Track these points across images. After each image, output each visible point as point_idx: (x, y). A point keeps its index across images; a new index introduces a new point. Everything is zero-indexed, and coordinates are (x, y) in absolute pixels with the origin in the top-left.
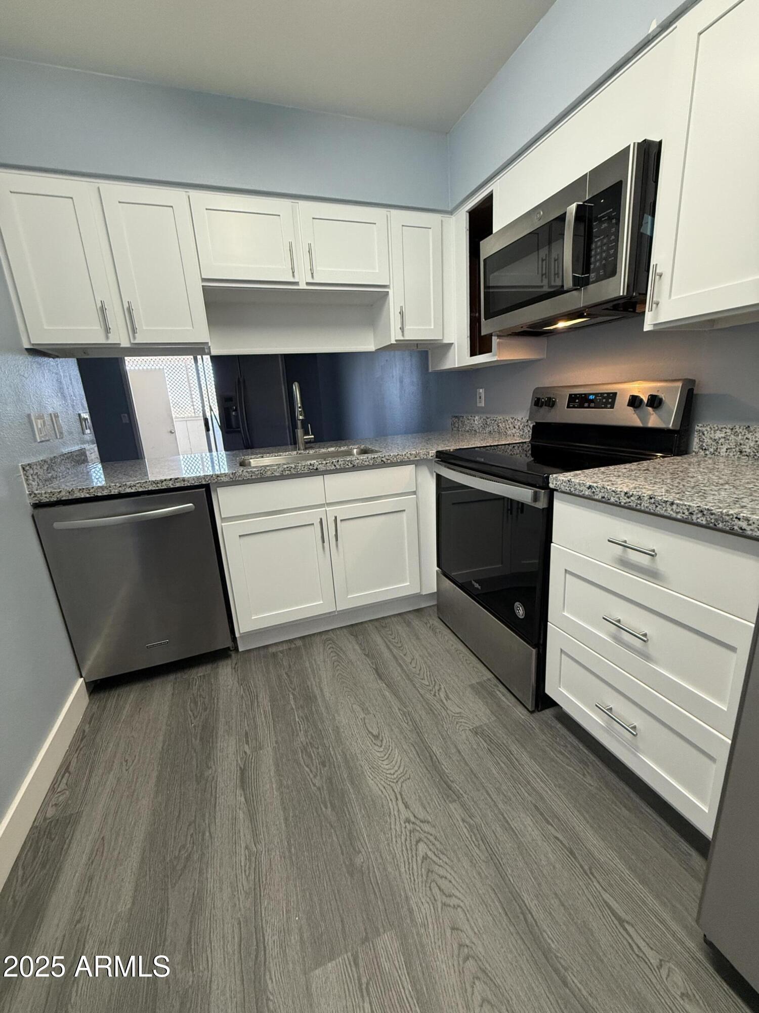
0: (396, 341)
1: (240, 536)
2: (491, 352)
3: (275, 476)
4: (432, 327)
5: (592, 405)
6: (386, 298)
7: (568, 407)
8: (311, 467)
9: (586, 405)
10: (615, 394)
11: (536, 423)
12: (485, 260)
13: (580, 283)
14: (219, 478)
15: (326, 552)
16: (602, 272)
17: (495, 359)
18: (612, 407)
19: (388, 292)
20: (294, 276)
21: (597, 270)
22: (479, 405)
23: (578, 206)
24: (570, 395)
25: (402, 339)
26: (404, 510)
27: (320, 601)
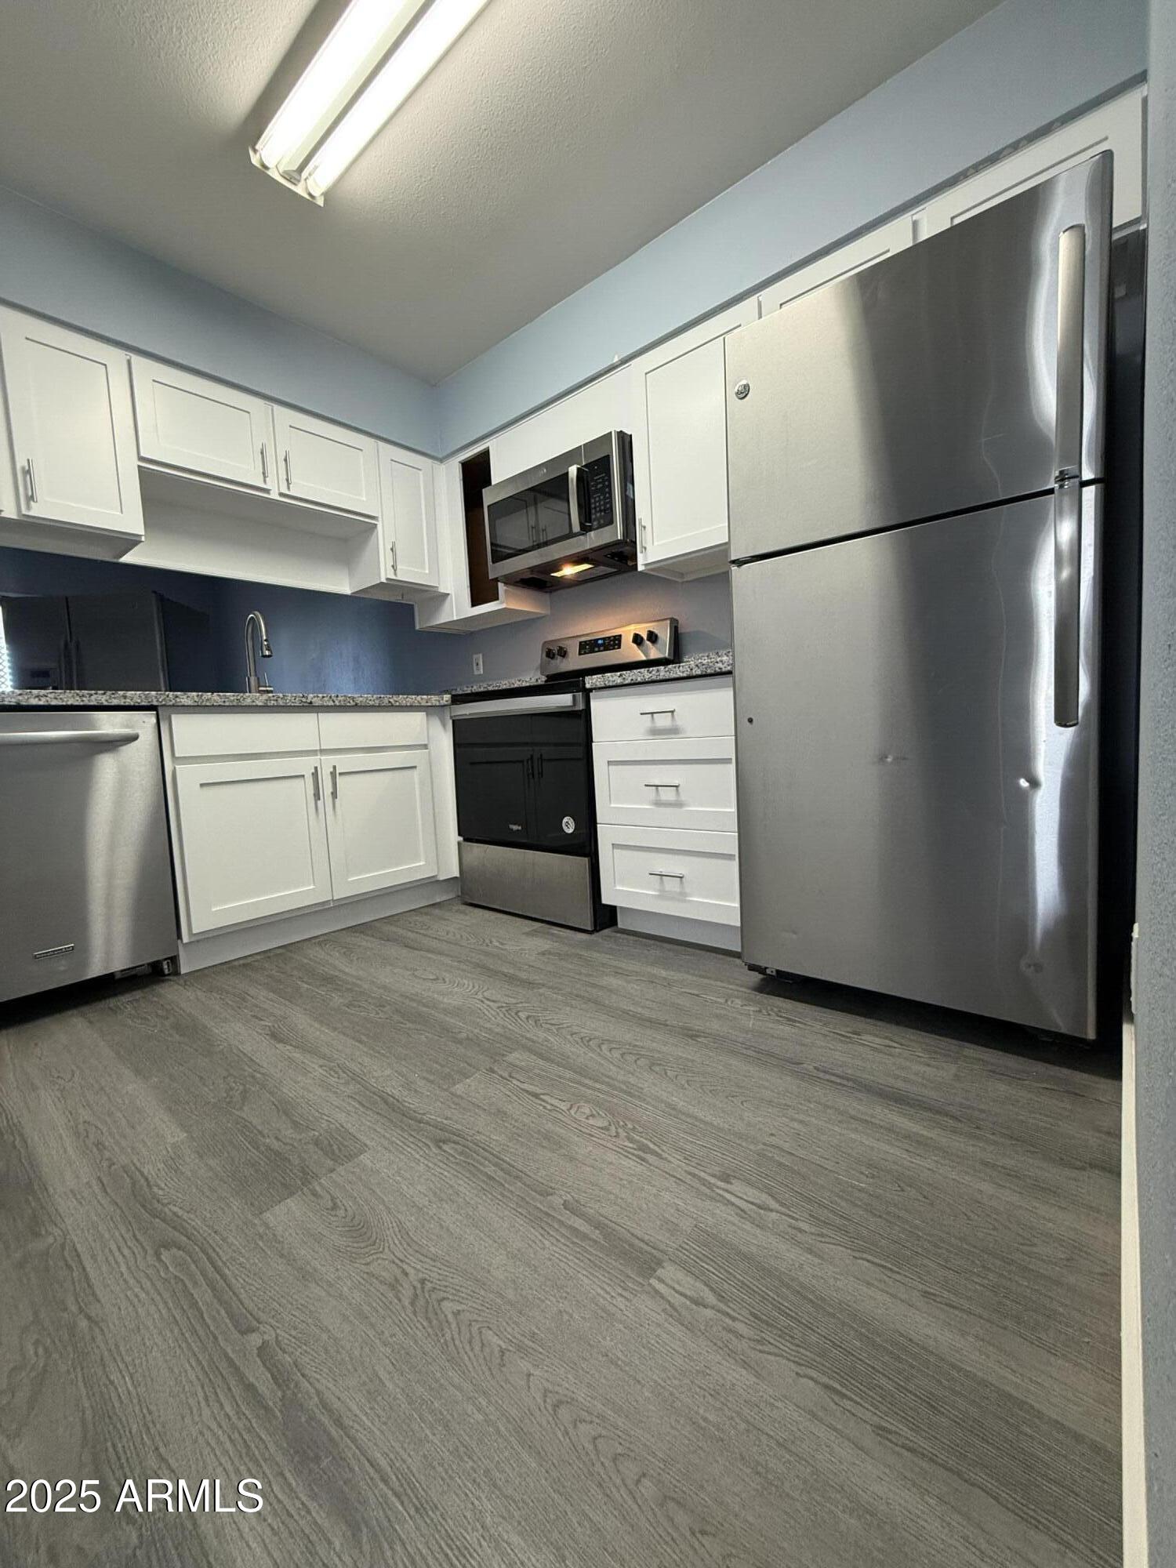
0: (387, 579)
1: (202, 785)
2: (497, 599)
3: (257, 706)
4: (427, 571)
5: (602, 648)
6: (373, 531)
7: (580, 654)
8: (304, 700)
9: (596, 649)
10: (620, 636)
11: (547, 676)
12: (489, 506)
13: (585, 529)
14: (178, 700)
15: (320, 816)
16: (602, 522)
17: (504, 606)
18: (619, 647)
19: (376, 525)
20: (265, 481)
21: (598, 519)
22: (476, 673)
23: (578, 469)
24: (580, 643)
25: (394, 577)
26: (415, 767)
27: (310, 885)
